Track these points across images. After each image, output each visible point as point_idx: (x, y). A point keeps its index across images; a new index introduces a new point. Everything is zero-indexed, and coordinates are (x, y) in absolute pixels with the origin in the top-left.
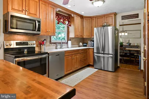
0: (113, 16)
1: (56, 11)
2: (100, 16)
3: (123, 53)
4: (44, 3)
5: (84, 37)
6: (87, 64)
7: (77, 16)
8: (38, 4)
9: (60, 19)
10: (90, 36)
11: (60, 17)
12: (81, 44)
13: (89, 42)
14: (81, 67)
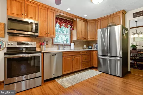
0: (121, 14)
1: (56, 15)
2: (105, 18)
3: (136, 57)
4: (43, 8)
5: (89, 40)
6: (91, 66)
7: (80, 20)
8: (37, 9)
9: (62, 23)
10: (95, 38)
11: (62, 21)
12: (85, 46)
13: (94, 45)
14: (82, 69)
